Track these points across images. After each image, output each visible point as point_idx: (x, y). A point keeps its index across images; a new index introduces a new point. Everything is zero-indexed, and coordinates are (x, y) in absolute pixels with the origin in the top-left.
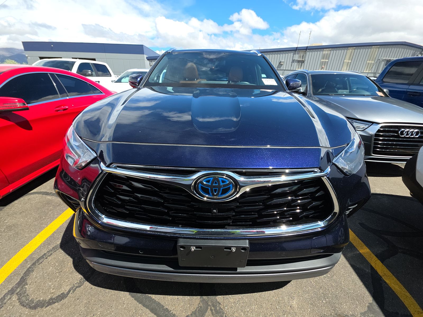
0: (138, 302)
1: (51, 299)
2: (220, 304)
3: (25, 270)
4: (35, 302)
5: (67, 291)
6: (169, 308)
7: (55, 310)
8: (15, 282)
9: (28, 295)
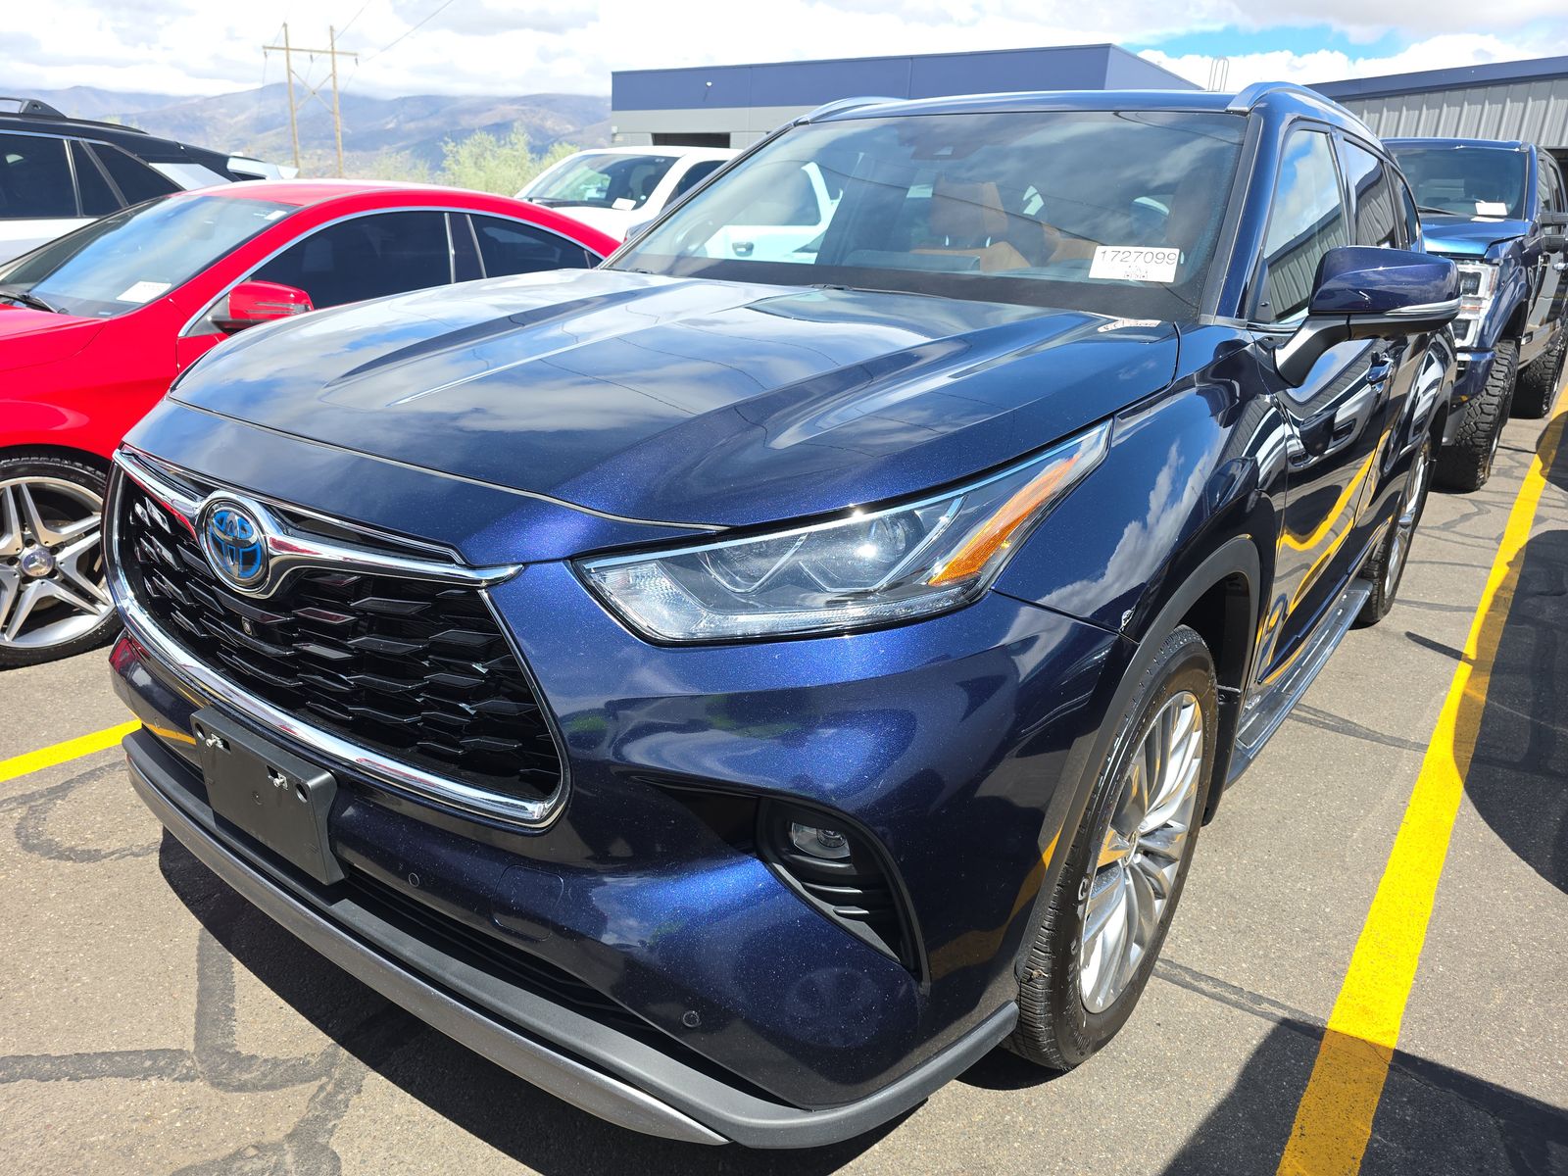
0: (198, 955)
1: (72, 849)
2: (359, 1091)
3: (89, 769)
4: (43, 838)
5: (111, 850)
6: (238, 1014)
7: (56, 873)
8: (50, 783)
9: (45, 819)
